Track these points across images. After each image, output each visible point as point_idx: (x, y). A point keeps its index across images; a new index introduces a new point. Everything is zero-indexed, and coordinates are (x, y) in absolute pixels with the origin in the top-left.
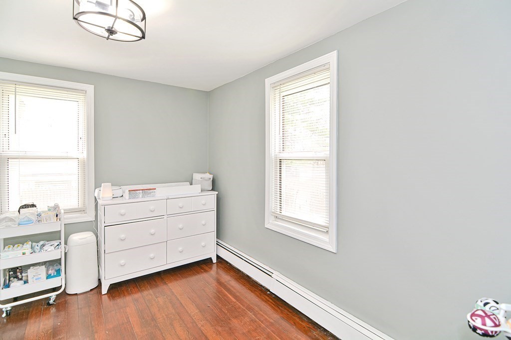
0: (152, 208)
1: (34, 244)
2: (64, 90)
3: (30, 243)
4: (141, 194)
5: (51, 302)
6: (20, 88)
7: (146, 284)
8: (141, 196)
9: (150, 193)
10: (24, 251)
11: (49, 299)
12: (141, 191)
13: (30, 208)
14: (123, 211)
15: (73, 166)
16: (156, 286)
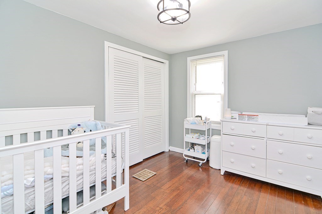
0: (254, 129)
1: (200, 135)
2: (213, 58)
3: (199, 134)
4: (247, 118)
5: (200, 165)
6: (199, 62)
7: (248, 183)
8: (247, 119)
9: (253, 118)
10: (193, 136)
11: (199, 162)
12: (247, 116)
13: (198, 118)
14: (233, 127)
15: (219, 98)
16: (252, 188)
